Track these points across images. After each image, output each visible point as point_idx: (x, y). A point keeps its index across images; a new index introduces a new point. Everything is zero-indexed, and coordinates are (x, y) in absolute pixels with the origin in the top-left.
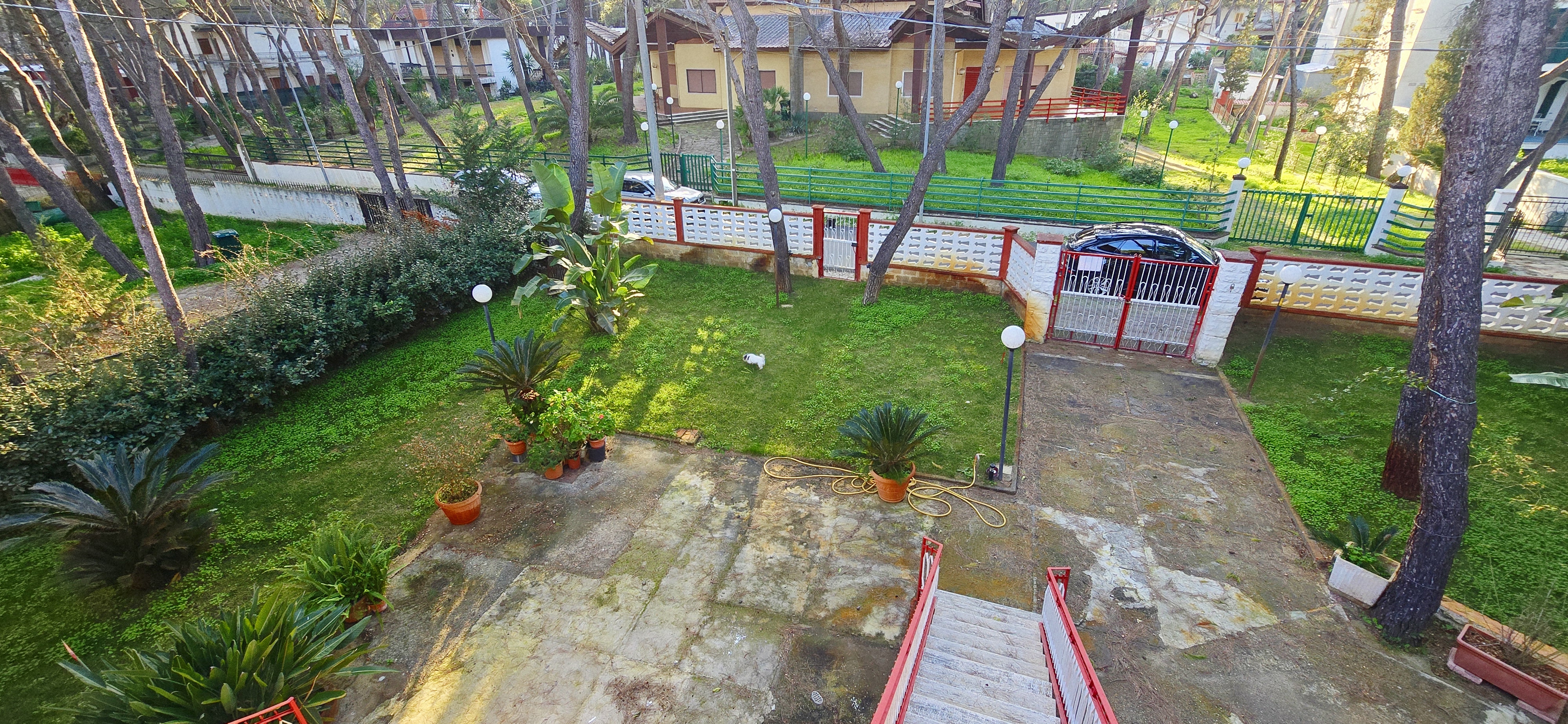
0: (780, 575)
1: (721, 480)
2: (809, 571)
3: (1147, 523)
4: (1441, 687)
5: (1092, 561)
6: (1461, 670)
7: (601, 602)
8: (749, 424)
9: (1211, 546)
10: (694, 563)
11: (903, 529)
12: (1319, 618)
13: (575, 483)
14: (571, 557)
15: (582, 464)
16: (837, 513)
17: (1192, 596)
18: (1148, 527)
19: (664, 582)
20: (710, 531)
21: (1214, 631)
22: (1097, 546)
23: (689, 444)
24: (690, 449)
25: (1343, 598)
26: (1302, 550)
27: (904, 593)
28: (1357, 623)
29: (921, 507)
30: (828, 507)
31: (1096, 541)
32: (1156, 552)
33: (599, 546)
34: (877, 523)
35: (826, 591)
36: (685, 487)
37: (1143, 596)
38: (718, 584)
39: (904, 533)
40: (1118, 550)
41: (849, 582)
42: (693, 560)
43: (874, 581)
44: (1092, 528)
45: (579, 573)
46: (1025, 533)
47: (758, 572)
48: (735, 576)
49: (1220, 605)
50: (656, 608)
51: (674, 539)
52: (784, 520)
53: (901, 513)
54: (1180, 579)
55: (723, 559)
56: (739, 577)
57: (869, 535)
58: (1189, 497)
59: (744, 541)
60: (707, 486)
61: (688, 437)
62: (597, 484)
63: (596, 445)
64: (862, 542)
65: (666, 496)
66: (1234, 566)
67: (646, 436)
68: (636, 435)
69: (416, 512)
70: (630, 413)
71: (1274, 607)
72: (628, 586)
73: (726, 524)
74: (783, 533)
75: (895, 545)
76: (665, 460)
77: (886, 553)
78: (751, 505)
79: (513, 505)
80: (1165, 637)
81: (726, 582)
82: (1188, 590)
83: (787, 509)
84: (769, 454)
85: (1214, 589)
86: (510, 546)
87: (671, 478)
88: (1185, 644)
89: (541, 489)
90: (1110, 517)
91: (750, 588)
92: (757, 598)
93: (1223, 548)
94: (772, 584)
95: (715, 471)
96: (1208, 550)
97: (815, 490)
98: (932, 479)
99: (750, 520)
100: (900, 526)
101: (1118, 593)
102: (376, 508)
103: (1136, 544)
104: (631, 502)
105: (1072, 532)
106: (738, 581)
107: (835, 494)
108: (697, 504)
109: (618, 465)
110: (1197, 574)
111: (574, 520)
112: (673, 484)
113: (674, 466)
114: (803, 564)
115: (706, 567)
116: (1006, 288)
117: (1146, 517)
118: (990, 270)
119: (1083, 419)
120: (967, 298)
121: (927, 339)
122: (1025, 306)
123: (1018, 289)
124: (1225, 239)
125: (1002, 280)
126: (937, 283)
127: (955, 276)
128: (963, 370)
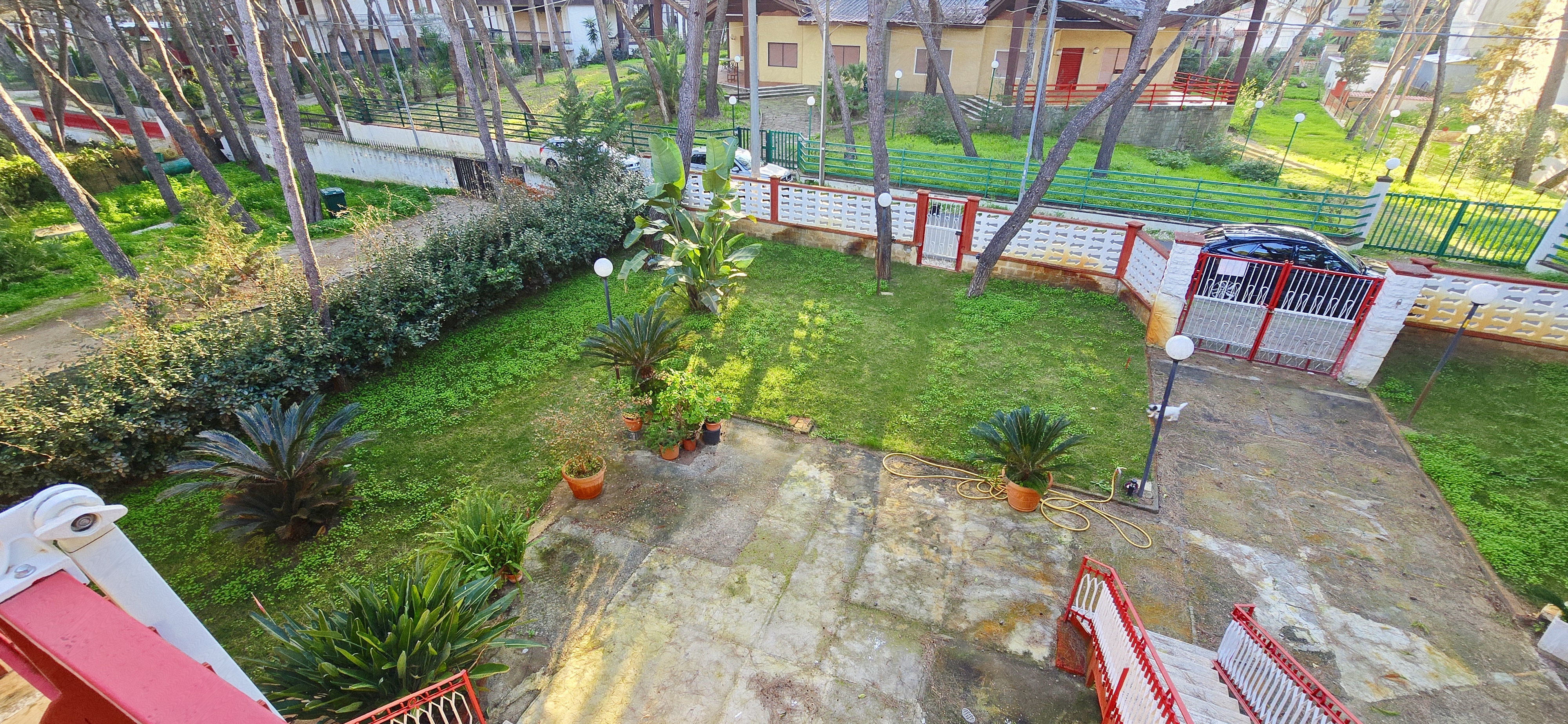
0: (914, 579)
1: (840, 473)
2: (943, 577)
3: (1310, 556)
5: (1253, 595)
7: (733, 592)
8: (862, 416)
9: (1387, 589)
10: (823, 559)
11: (1040, 541)
12: (1529, 684)
13: (692, 465)
14: (697, 541)
15: (698, 447)
16: (966, 518)
17: (1372, 643)
18: (1312, 561)
19: (794, 576)
20: (835, 526)
21: (1405, 685)
22: (1258, 577)
23: (803, 433)
24: (804, 437)
25: (1557, 663)
26: (1495, 602)
27: (1048, 611)
29: (1056, 518)
30: (955, 510)
31: (1255, 572)
32: (1324, 589)
33: (723, 533)
34: (1010, 532)
35: (964, 600)
36: (802, 477)
37: (1317, 638)
38: (850, 584)
39: (1039, 546)
40: (1281, 584)
41: (988, 593)
42: (821, 555)
43: (1014, 595)
44: (1248, 557)
45: (707, 559)
46: (1174, 557)
47: (890, 575)
48: (867, 576)
49: (1407, 657)
50: (789, 604)
51: (798, 532)
52: (911, 521)
53: (1035, 523)
54: (1358, 623)
55: (852, 558)
56: (871, 578)
57: (1003, 544)
58: (1356, 531)
59: (872, 539)
60: (826, 479)
61: (801, 425)
62: (714, 468)
63: (712, 428)
64: (997, 551)
65: (786, 486)
66: (1418, 613)
67: (758, 421)
68: (748, 420)
69: (540, 483)
70: (740, 396)
71: (1472, 665)
72: (758, 578)
73: (851, 521)
74: (911, 535)
75: (1032, 558)
76: (779, 448)
77: (1024, 566)
78: (875, 502)
79: (634, 483)
81: (857, 582)
82: (1368, 636)
83: (912, 509)
84: (888, 450)
85: (1398, 637)
86: (636, 526)
87: (788, 467)
88: (1371, 697)
89: (658, 470)
90: (1268, 546)
91: (883, 590)
92: (893, 602)
93: (1401, 592)
94: (906, 588)
95: (833, 463)
96: (1384, 593)
97: (939, 491)
99: (875, 519)
100: (1036, 538)
101: (1288, 632)
102: (500, 475)
103: (1301, 579)
104: (750, 489)
105: (1226, 560)
106: (870, 582)
107: (961, 497)
108: (818, 496)
109: (733, 450)
110: (1376, 620)
111: (696, 503)
112: (791, 473)
113: (790, 454)
114: (935, 570)
115: (835, 564)
116: (1124, 288)
117: (1309, 550)
118: (1106, 267)
119: (1223, 436)
120: (1078, 295)
121: (1040, 338)
122: (1149, 308)
123: (1139, 289)
124: (1359, 246)
125: (1119, 279)
126: (1045, 277)
127: (1066, 271)
128: (1084, 373)
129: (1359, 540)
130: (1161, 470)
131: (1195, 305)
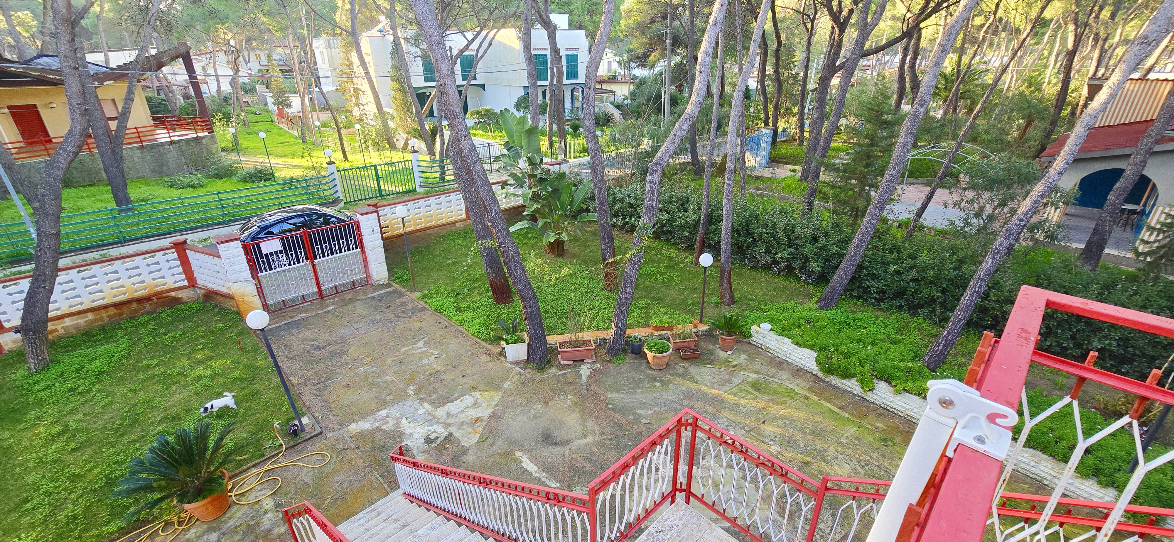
3: (414, 390)
4: (565, 374)
5: (401, 435)
6: (566, 363)
9: (452, 380)
11: (249, 526)
12: (514, 379)
18: (417, 392)
21: (482, 420)
22: (398, 424)
25: (516, 363)
26: (488, 353)
28: (528, 370)
32: (430, 403)
37: (441, 431)
39: (250, 529)
40: (410, 417)
44: (387, 416)
46: (348, 452)
49: (476, 406)
53: (236, 516)
54: (452, 407)
58: (425, 361)
66: (468, 382)
71: (497, 388)
80: (465, 444)
82: (458, 410)
88: (476, 438)
90: (393, 402)
93: (458, 376)
96: (452, 383)
98: (245, 471)
101: (428, 441)
103: (417, 406)
105: (376, 427)
110: (457, 398)
116: (203, 291)
117: (412, 388)
118: (176, 282)
119: (333, 355)
120: (165, 315)
121: (149, 367)
122: (231, 297)
123: (215, 287)
124: (342, 204)
125: (193, 286)
126: (120, 315)
127: (140, 301)
128: (209, 372)
129: (429, 364)
130: (307, 403)
131: (264, 281)
